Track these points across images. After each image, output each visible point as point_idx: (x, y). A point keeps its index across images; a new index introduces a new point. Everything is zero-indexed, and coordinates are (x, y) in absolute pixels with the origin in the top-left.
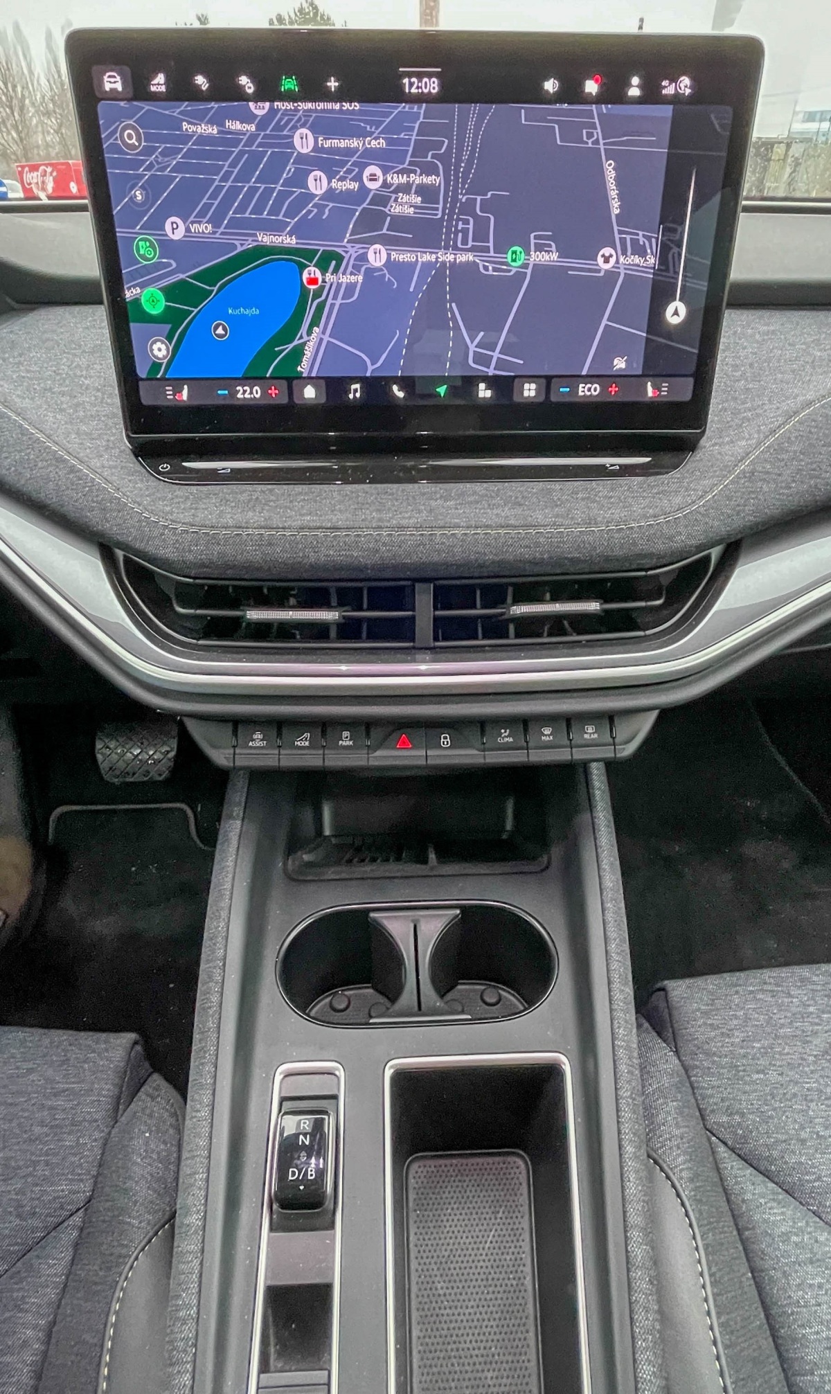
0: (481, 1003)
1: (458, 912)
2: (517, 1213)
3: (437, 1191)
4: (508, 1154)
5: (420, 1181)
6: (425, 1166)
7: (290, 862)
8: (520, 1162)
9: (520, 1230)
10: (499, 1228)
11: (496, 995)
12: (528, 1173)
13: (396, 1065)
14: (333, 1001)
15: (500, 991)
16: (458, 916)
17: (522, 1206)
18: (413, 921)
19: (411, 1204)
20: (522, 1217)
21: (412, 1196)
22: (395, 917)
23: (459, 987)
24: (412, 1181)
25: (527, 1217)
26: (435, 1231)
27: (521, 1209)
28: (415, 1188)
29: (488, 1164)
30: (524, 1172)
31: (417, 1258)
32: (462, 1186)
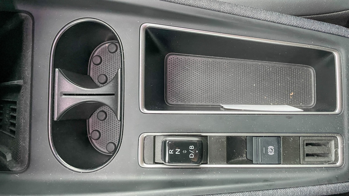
0: (100, 65)
1: (57, 70)
2: (188, 61)
3: (178, 93)
4: (166, 62)
5: (174, 100)
6: (169, 97)
7: (14, 169)
8: (170, 57)
9: (194, 61)
10: (193, 69)
11: (96, 57)
12: (174, 54)
13: (142, 107)
14: (95, 139)
15: (94, 56)
16: (59, 70)
17: (185, 59)
18: (61, 96)
19: (183, 104)
20: (189, 59)
21: (180, 103)
22: (58, 106)
23: (91, 75)
24: (174, 103)
25: (189, 57)
26: (193, 94)
27: (186, 59)
28: (177, 102)
29: (169, 71)
30: (173, 56)
31: (201, 102)
32: (177, 82)
